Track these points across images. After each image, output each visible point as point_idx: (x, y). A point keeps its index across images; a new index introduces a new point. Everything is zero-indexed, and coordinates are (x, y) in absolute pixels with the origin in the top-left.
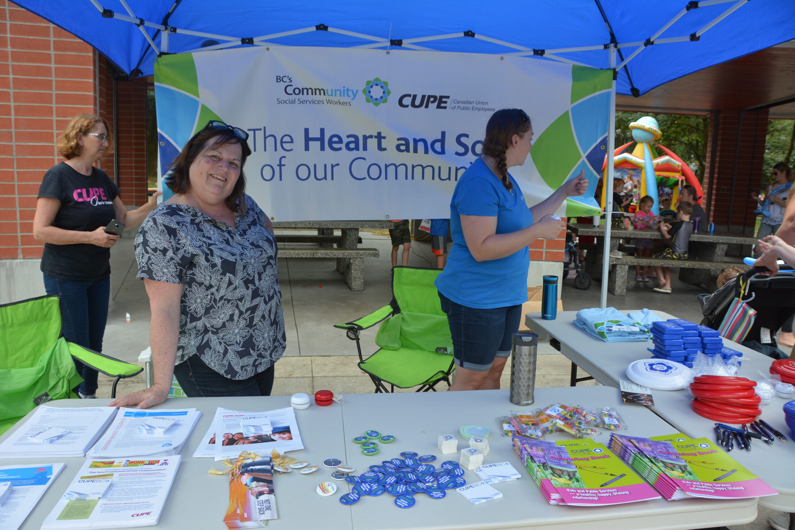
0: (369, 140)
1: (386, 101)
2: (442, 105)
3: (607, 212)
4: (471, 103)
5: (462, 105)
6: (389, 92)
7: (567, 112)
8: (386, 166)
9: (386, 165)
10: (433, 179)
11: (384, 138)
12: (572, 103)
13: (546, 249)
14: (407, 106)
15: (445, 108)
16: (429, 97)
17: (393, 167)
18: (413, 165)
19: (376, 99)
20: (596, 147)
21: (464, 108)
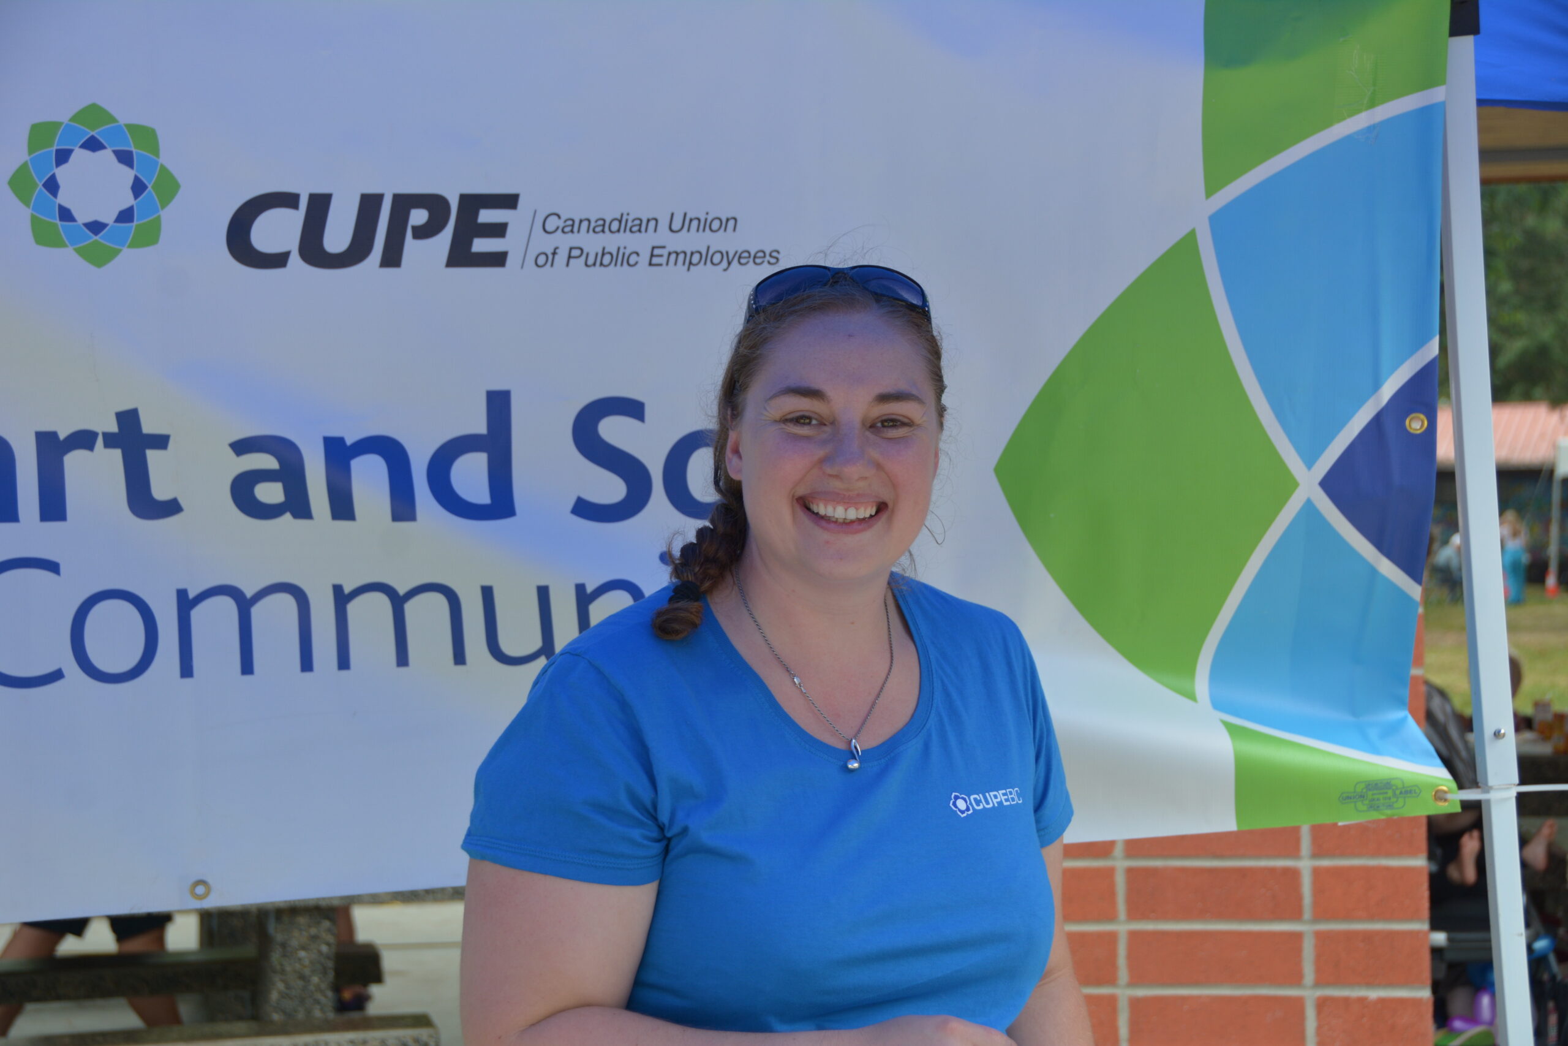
0: (74, 462)
1: (150, 236)
2: (481, 245)
3: (1487, 789)
4: (640, 226)
5: (592, 243)
6: (170, 187)
7: (1188, 244)
8: (186, 603)
9: (182, 594)
10: (459, 657)
11: (161, 442)
12: (1210, 191)
13: (1319, 983)
14: (279, 260)
15: (498, 260)
16: (404, 203)
17: (226, 606)
18: (338, 589)
19: (96, 227)
20: (1377, 422)
21: (604, 260)
